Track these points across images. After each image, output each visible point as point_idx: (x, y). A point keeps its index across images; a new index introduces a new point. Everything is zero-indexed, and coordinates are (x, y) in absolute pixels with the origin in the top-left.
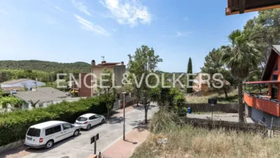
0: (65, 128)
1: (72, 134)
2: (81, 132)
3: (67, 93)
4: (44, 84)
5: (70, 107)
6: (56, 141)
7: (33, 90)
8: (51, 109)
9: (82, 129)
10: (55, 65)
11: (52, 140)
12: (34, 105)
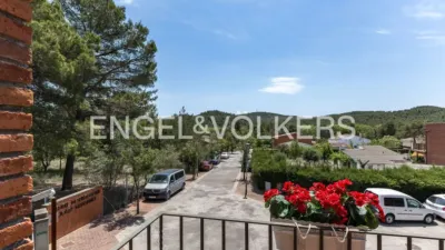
0: (409, 206)
1: (421, 218)
2: (436, 221)
3: (406, 155)
4: (370, 141)
5: (416, 176)
6: (397, 218)
7: (361, 148)
8: (388, 173)
9: (439, 218)
10: (381, 115)
11: (393, 215)
12: (363, 166)
